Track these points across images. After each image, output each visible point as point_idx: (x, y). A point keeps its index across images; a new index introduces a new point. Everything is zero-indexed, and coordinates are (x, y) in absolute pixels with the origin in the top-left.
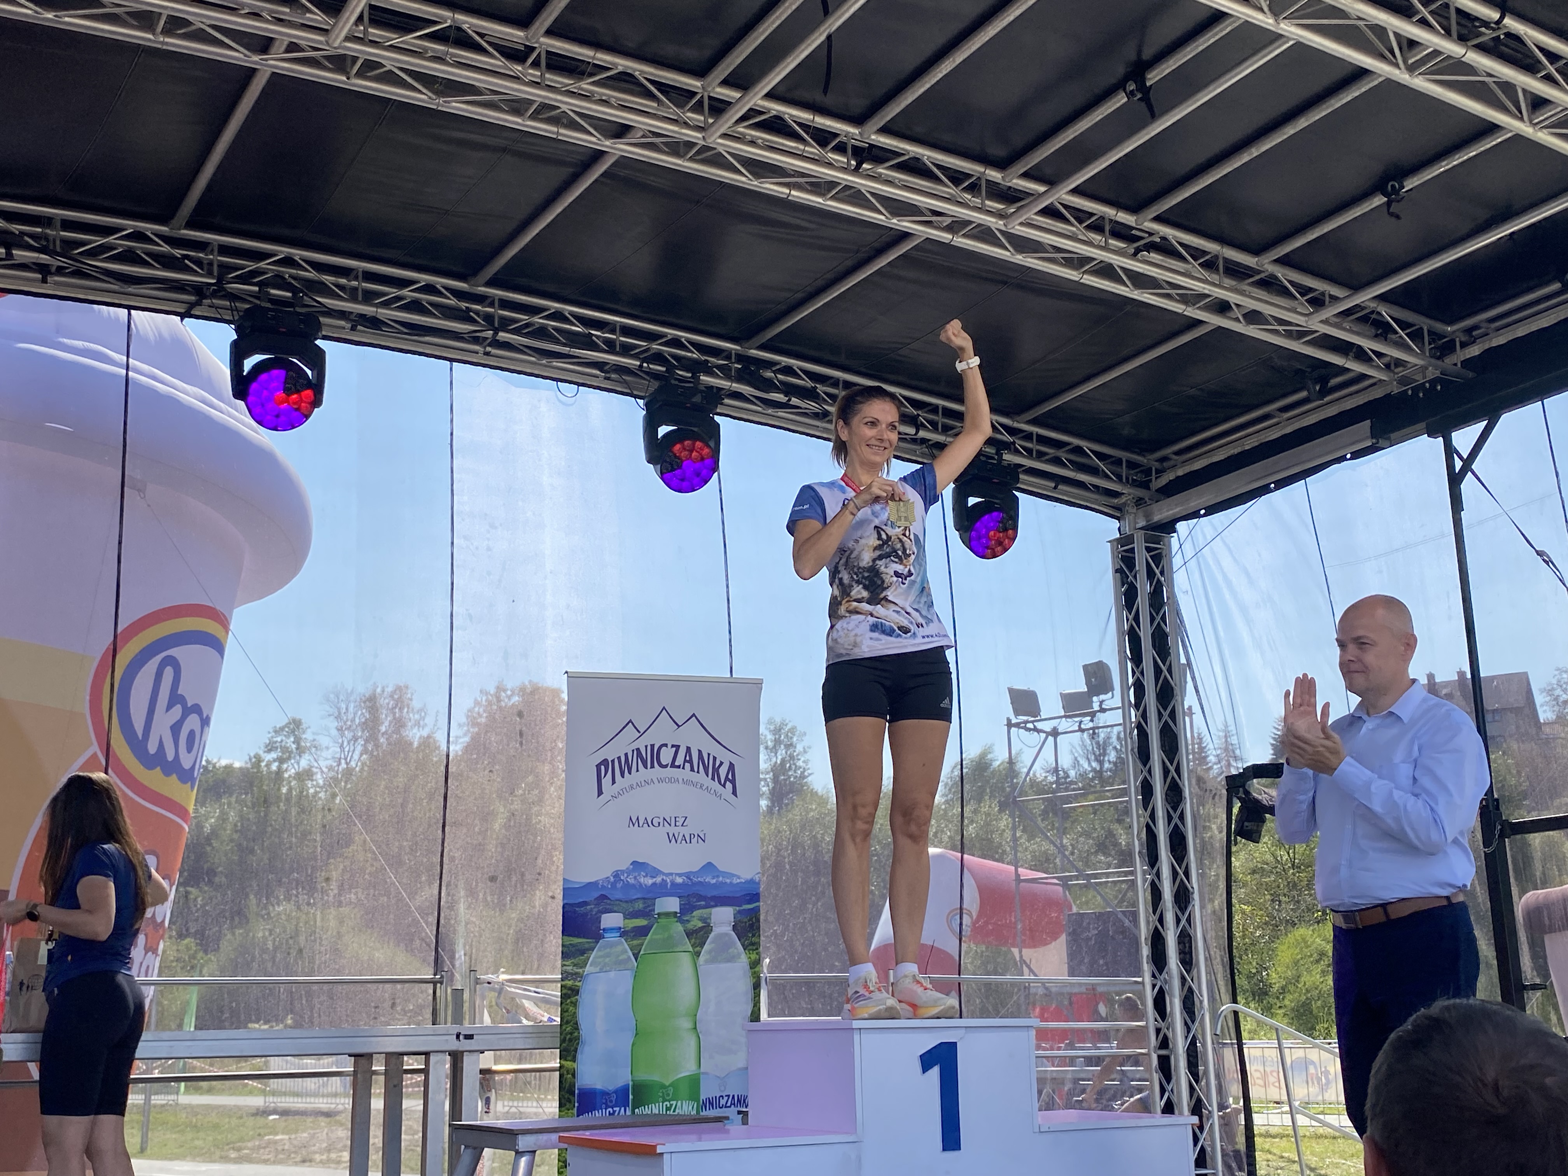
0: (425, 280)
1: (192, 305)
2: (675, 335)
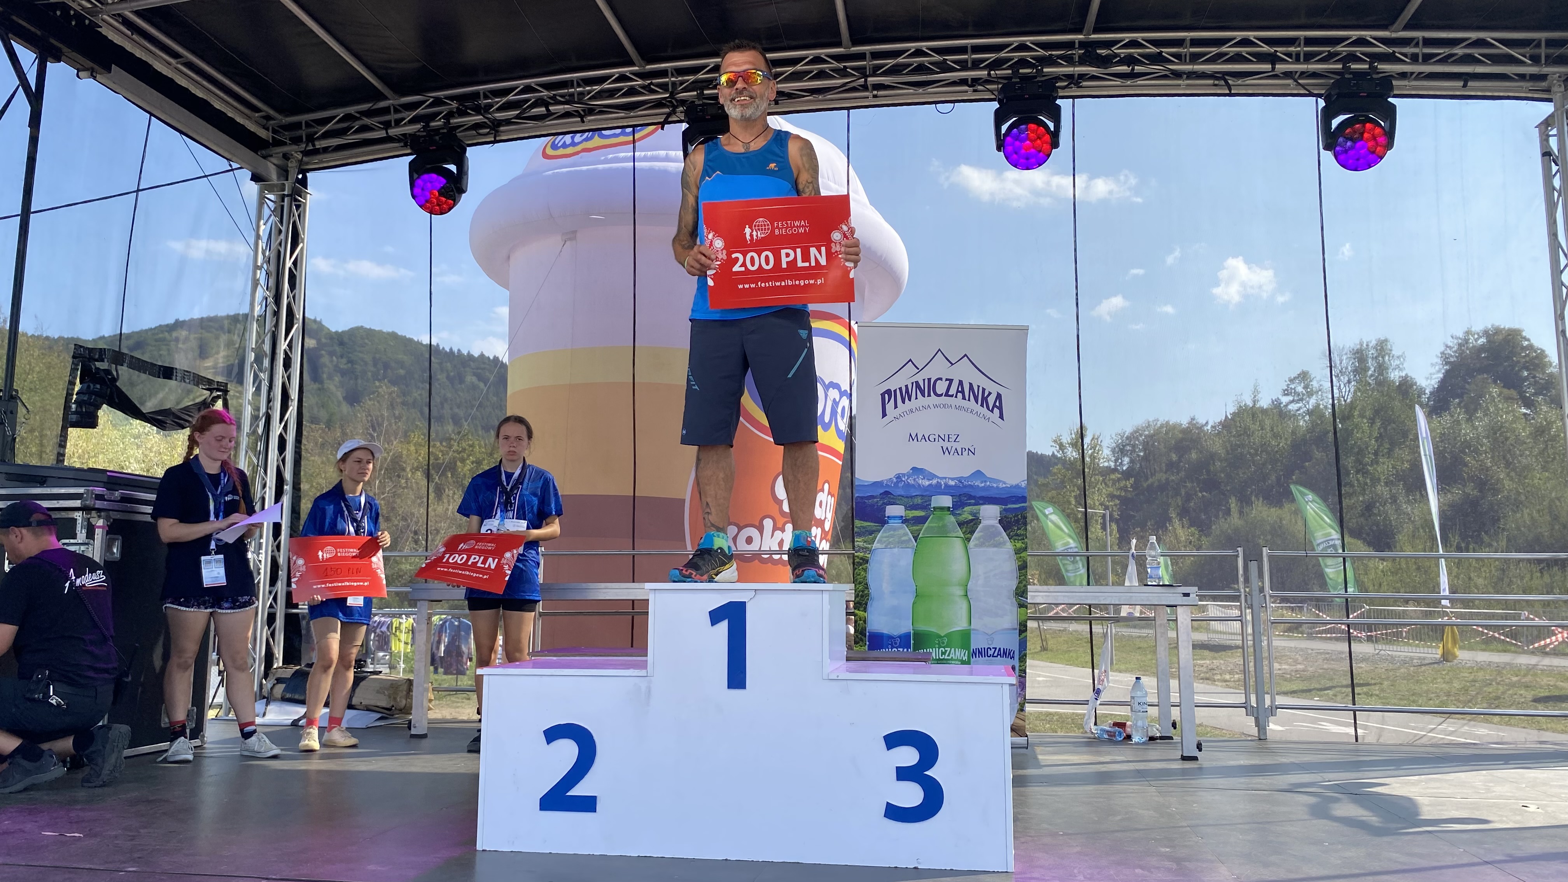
0: (811, 54)
1: (669, 115)
2: (1020, 41)
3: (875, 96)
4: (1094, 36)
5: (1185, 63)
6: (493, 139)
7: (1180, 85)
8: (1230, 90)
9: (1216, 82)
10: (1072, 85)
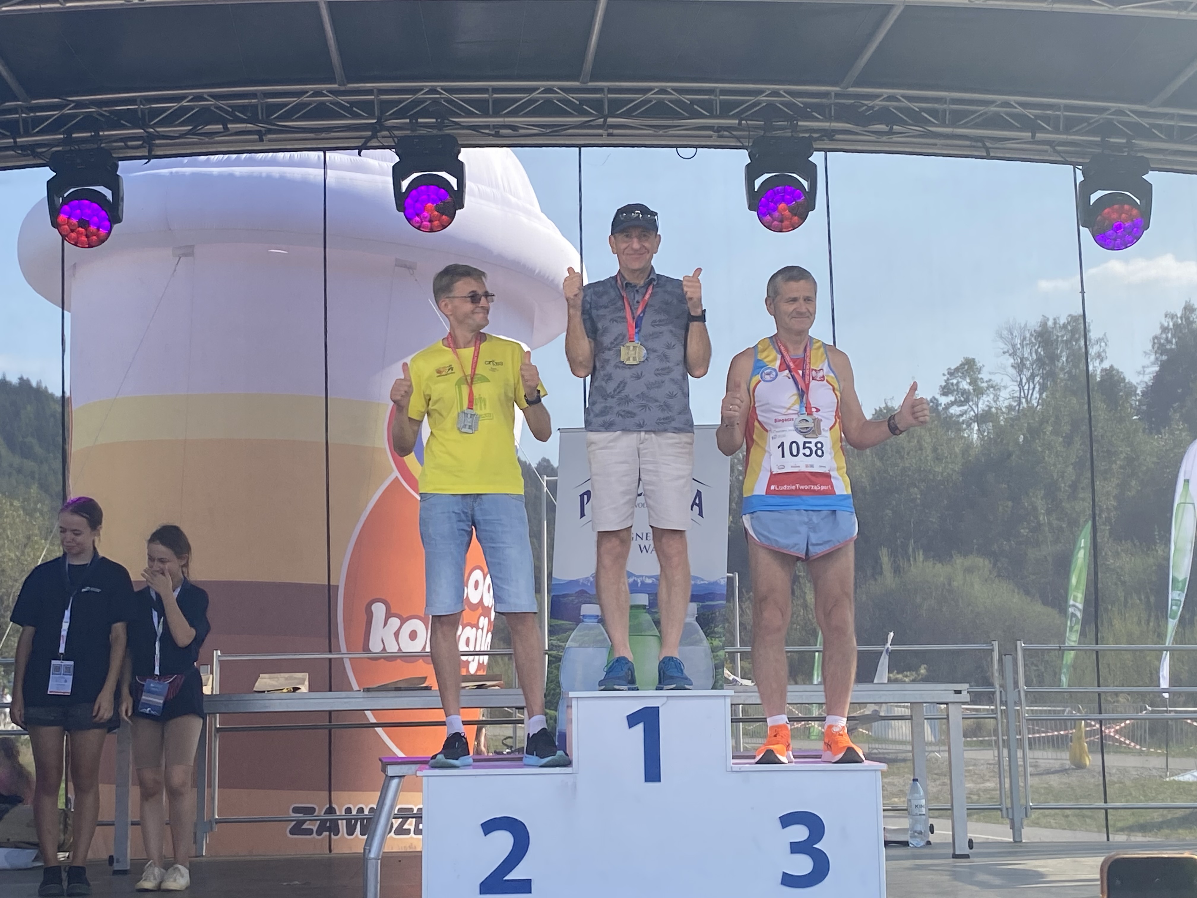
0: (542, 86)
1: (369, 139)
2: (773, 89)
3: (609, 135)
4: (850, 89)
5: (943, 124)
6: (147, 154)
7: (936, 145)
8: (988, 152)
9: (974, 144)
10: (825, 138)
